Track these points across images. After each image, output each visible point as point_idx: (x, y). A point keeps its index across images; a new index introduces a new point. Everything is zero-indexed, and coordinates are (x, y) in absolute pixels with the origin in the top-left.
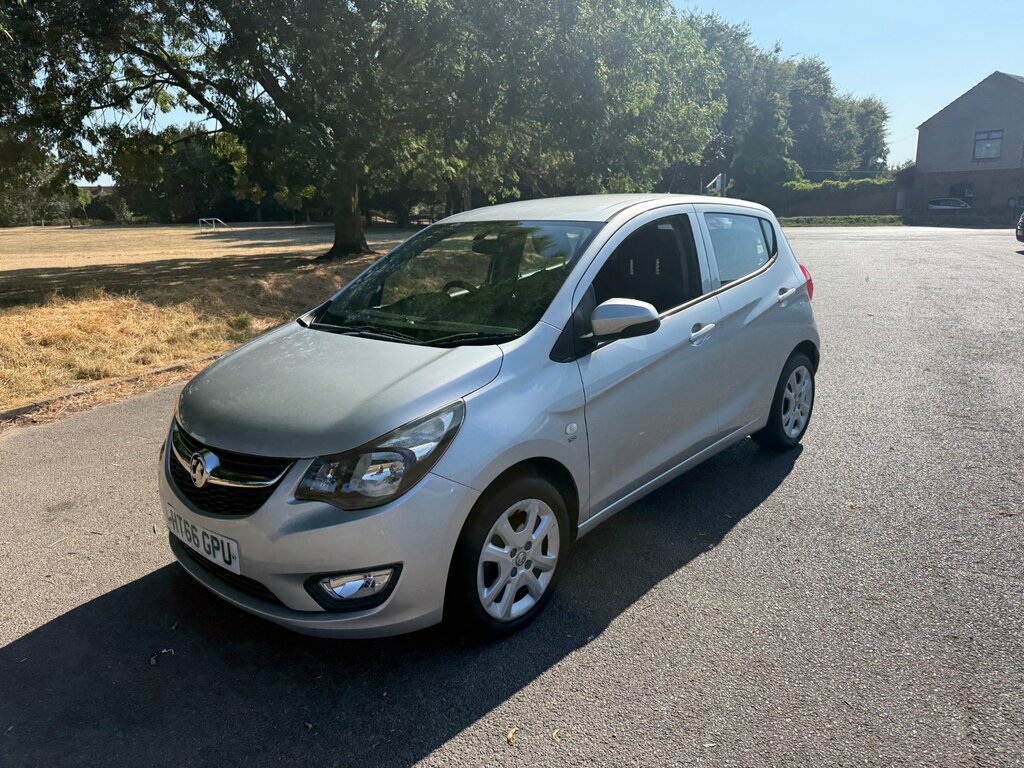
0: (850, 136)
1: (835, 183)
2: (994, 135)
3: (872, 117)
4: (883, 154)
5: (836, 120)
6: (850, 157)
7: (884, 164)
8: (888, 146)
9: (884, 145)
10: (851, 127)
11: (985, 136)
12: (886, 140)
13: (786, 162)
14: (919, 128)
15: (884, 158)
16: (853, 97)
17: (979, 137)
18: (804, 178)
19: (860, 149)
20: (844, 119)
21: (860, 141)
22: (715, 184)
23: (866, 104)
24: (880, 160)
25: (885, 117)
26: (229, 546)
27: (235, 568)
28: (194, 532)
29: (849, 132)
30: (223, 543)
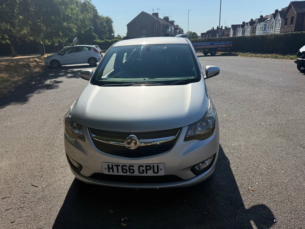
0: (105, 27)
1: (108, 40)
2: (144, 28)
3: (109, 22)
4: (113, 33)
5: (101, 22)
6: (107, 33)
7: (114, 35)
8: (114, 30)
9: (113, 30)
10: (105, 24)
11: (142, 28)
12: (113, 29)
13: (93, 34)
14: (127, 25)
15: (114, 34)
16: (104, 16)
17: (141, 28)
18: (98, 39)
19: (108, 31)
20: (103, 22)
21: (108, 29)
22: (75, 40)
23: (107, 18)
24: (113, 34)
25: (112, 22)
26: (158, 166)
27: (161, 173)
28: (131, 168)
29: (105, 26)
30: (153, 166)
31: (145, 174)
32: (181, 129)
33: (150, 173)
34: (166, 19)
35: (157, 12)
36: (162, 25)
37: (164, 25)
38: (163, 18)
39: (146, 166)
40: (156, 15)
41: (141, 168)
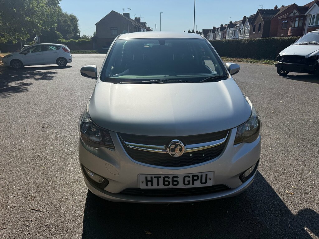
0: (69, 26)
1: (74, 40)
2: (115, 28)
3: (74, 20)
4: (79, 32)
5: (64, 20)
6: (71, 33)
7: (79, 35)
8: (80, 30)
9: (79, 29)
11: (113, 28)
12: (79, 28)
13: (56, 33)
14: (96, 25)
15: (79, 34)
16: (67, 13)
18: (63, 39)
19: (73, 30)
20: (66, 20)
21: (72, 28)
22: (36, 38)
23: (71, 16)
24: (78, 34)
25: (77, 21)
26: (206, 175)
27: (210, 183)
28: (175, 179)
29: (69, 24)
30: (202, 176)
31: (191, 186)
32: (230, 130)
33: (197, 184)
34: (138, 20)
35: (128, 13)
36: (134, 26)
37: (136, 26)
38: (134, 19)
39: (193, 176)
40: (127, 15)
41: (187, 179)
